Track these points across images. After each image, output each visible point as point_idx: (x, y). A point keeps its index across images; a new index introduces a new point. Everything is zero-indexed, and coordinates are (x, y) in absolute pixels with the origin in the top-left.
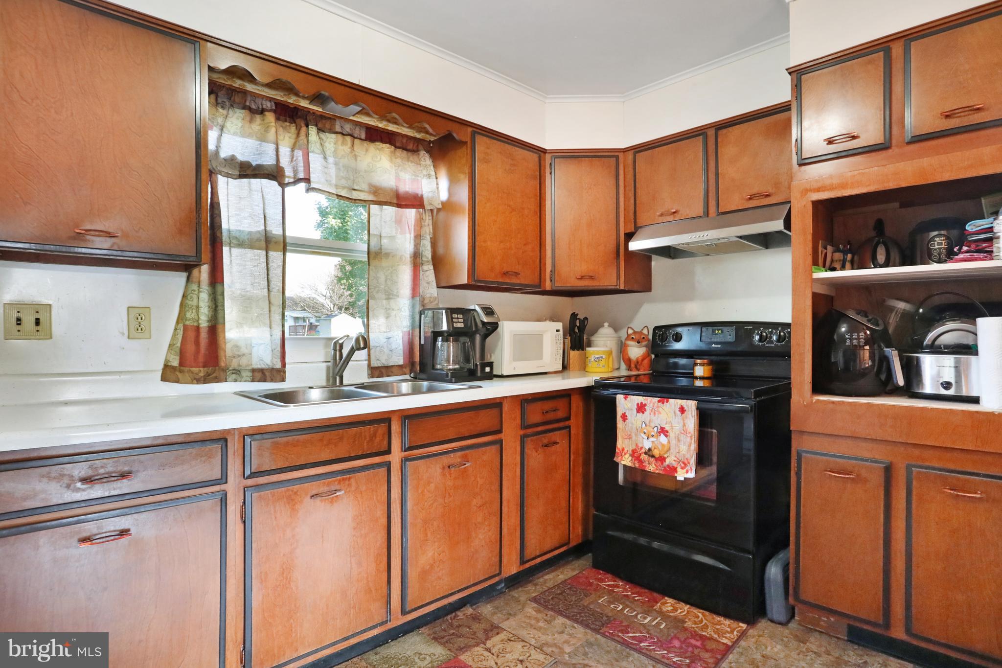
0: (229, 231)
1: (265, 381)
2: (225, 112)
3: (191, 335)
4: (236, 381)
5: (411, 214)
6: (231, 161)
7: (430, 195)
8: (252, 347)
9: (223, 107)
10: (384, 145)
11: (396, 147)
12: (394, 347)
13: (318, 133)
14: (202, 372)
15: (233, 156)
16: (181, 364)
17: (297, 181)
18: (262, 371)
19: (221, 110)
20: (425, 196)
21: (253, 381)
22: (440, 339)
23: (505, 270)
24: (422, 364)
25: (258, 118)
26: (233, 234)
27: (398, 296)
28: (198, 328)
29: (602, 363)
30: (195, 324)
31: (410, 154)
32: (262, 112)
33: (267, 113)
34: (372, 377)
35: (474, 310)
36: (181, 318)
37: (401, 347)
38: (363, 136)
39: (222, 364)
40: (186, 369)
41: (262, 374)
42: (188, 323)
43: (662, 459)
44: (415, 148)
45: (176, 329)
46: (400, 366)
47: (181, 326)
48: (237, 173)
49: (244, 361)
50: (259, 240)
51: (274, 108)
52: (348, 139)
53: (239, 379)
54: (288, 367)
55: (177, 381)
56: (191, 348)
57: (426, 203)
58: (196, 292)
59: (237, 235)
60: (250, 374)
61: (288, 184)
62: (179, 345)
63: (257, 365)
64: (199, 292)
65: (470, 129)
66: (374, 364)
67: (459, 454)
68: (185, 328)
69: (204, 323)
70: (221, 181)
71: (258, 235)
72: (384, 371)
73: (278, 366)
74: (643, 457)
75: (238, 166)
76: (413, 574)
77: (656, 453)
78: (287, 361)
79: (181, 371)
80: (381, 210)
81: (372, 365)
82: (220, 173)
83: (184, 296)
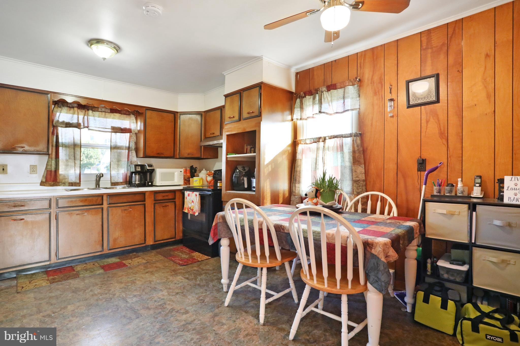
0: (62, 143)
1: (72, 186)
2: (60, 109)
3: (49, 173)
4: (64, 186)
5: (128, 135)
6: (63, 123)
7: (134, 128)
8: (69, 176)
9: (60, 108)
10: (117, 114)
11: (121, 114)
12: (119, 176)
13: (92, 112)
14: (52, 183)
15: (64, 121)
16: (46, 181)
17: (84, 127)
18: (72, 183)
19: (59, 108)
20: (132, 129)
21: (69, 186)
22: (134, 174)
23: (158, 152)
24: (129, 181)
25: (72, 109)
26: (64, 143)
27: (121, 161)
28: (51, 171)
29: (197, 182)
30: (50, 170)
31: (127, 115)
32: (73, 107)
33: (74, 108)
34: (112, 186)
35: (146, 165)
36: (46, 168)
37: (122, 177)
38: (109, 111)
39: (58, 181)
40: (47, 182)
41: (71, 184)
42: (48, 169)
43: (192, 210)
44: (129, 114)
45: (45, 171)
46: (121, 182)
47: (46, 170)
48: (64, 126)
49: (66, 180)
50: (71, 145)
51: (77, 106)
52: (103, 113)
53: (65, 185)
54: (81, 182)
55: (45, 186)
56: (49, 177)
57: (132, 131)
58: (51, 161)
59: (65, 144)
60: (68, 184)
61: (82, 128)
62: (45, 175)
63: (70, 181)
64: (52, 161)
65: (144, 109)
66: (113, 182)
67: (128, 207)
68: (47, 171)
69: (53, 169)
70: (60, 129)
71: (71, 144)
72: (116, 184)
73: (78, 182)
74: (189, 209)
75: (65, 124)
76: (111, 240)
77: (191, 208)
78: (81, 180)
79: (46, 183)
80: (116, 134)
81: (112, 182)
82: (59, 126)
83: (47, 162)
